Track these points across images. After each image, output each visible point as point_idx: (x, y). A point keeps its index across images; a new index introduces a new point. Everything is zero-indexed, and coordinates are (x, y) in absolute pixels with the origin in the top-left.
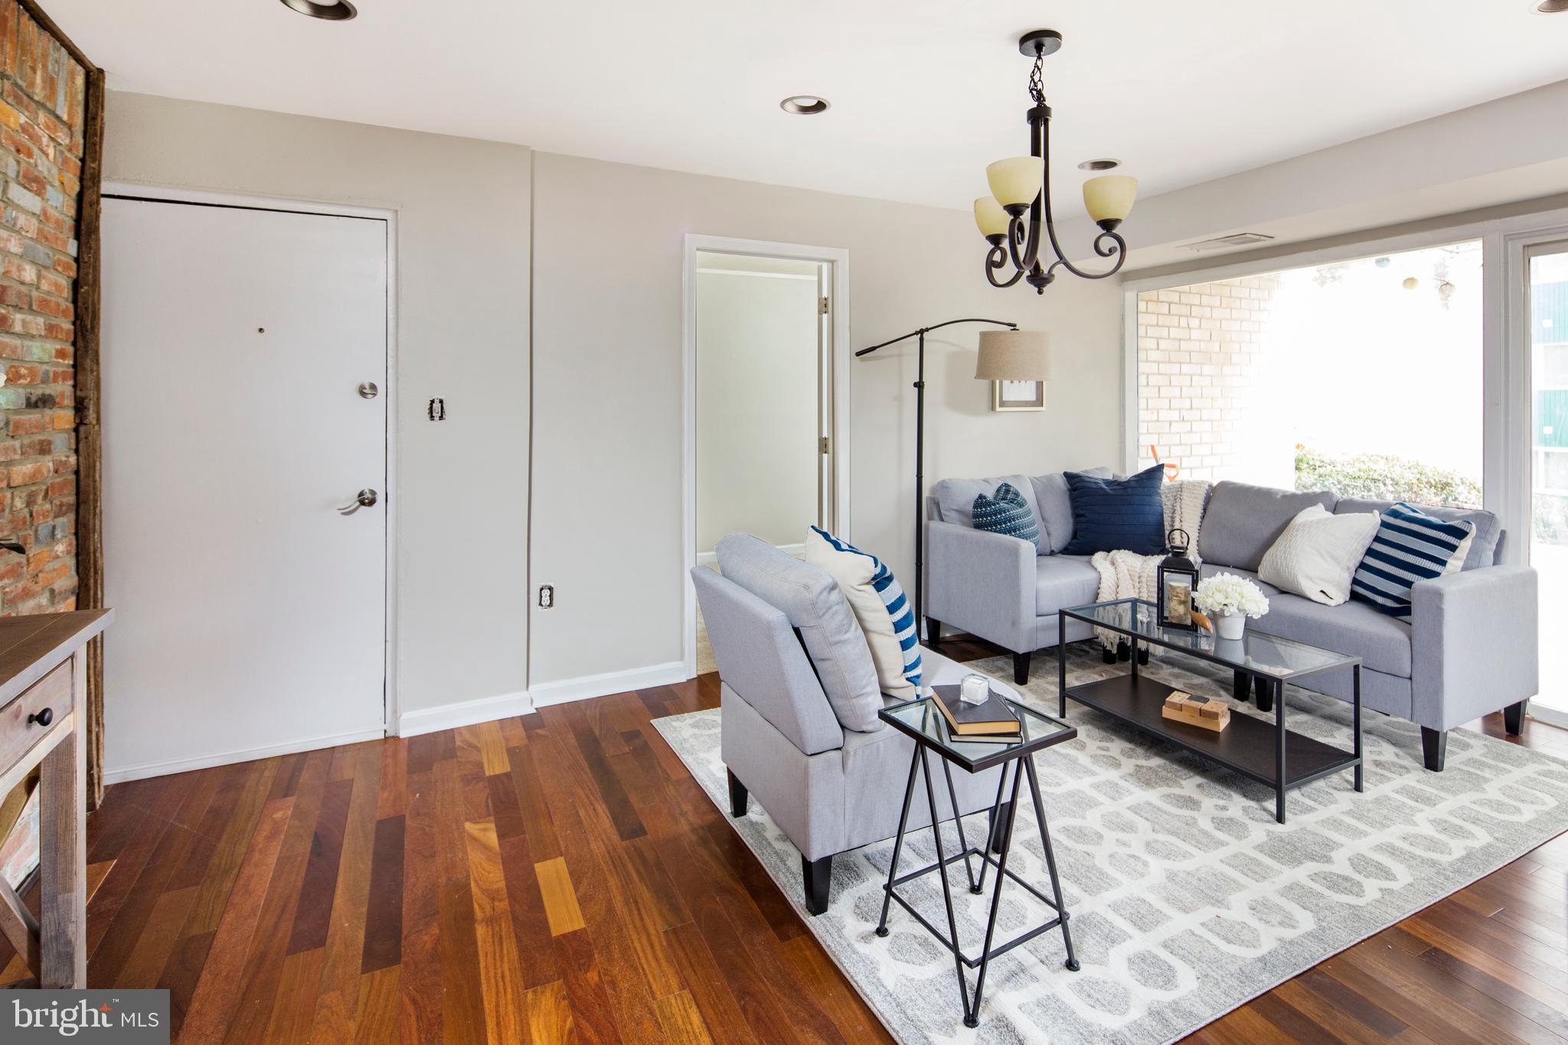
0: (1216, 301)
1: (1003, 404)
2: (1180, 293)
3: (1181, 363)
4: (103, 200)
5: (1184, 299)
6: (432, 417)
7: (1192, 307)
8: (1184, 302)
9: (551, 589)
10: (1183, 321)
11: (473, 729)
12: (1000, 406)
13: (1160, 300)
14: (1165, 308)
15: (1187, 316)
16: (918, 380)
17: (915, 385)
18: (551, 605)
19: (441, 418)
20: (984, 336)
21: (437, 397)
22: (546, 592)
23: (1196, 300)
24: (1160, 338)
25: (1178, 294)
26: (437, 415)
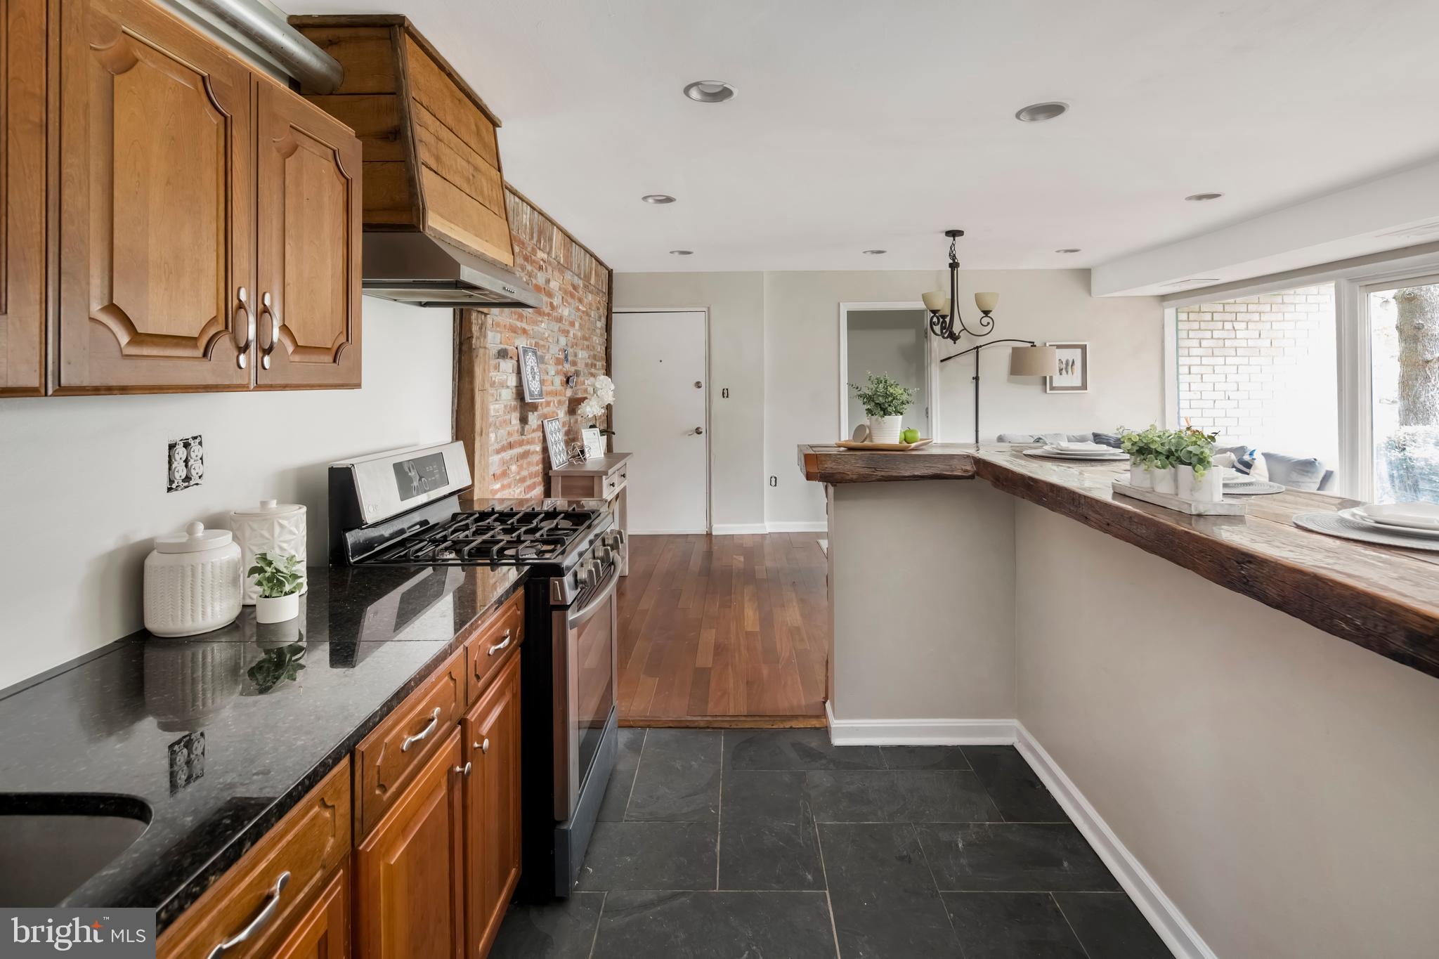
0: (1268, 308)
1: (1052, 388)
2: (1224, 304)
3: (1225, 356)
4: (613, 314)
5: (1228, 308)
6: (724, 397)
7: (1238, 314)
8: (1228, 311)
9: (775, 478)
10: (1228, 326)
11: (742, 536)
12: (1050, 390)
13: (1202, 311)
14: (1208, 317)
15: (1232, 321)
16: (975, 376)
17: (973, 378)
18: (775, 485)
19: (727, 397)
20: (1014, 349)
21: (726, 387)
22: (773, 480)
23: (1243, 308)
24: (1203, 339)
25: (1222, 305)
26: (726, 395)
